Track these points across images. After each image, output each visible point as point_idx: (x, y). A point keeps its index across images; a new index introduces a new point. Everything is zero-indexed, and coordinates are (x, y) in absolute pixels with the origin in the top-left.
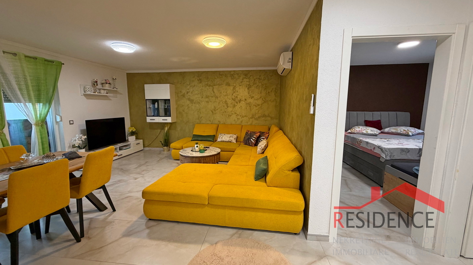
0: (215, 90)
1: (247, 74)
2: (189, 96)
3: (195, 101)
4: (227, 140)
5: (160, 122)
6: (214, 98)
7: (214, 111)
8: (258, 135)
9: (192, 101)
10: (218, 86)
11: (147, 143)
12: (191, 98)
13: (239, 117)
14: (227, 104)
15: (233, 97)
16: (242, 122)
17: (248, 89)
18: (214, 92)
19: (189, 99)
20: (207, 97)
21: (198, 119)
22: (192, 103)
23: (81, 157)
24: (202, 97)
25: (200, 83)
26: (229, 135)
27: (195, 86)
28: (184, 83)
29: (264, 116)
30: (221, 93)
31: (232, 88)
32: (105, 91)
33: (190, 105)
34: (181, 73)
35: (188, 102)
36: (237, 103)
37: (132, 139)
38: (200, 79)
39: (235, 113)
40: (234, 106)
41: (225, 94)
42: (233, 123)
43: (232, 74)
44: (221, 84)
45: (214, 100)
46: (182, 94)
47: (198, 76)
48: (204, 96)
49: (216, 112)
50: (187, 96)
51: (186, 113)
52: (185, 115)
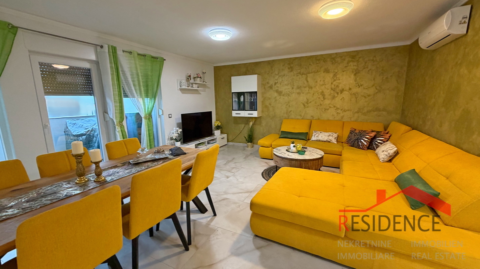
0: (309, 79)
1: (354, 56)
2: (277, 87)
3: (283, 94)
4: (325, 140)
5: (245, 116)
6: (307, 89)
7: (306, 104)
8: (373, 134)
9: (280, 93)
10: (313, 74)
11: (230, 138)
12: (280, 90)
13: (339, 111)
14: (324, 95)
15: (333, 86)
16: (342, 117)
17: (355, 75)
18: (307, 82)
19: (277, 91)
20: (299, 88)
21: (287, 113)
22: (280, 95)
23: (185, 154)
24: (293, 88)
25: (291, 71)
26: (327, 134)
27: (284, 75)
28: (272, 73)
29: (378, 110)
30: (317, 82)
31: (331, 75)
32: (197, 85)
33: (278, 98)
34: (269, 62)
35: (276, 94)
36: (338, 93)
37: (217, 133)
38: (291, 67)
39: (334, 106)
40: (334, 98)
41: (322, 83)
42: (331, 119)
43: (333, 58)
44: (318, 72)
45: (307, 91)
46: (269, 85)
47: (289, 64)
48: (295, 87)
49: (309, 105)
50: (275, 88)
51: (273, 107)
52: (271, 109)
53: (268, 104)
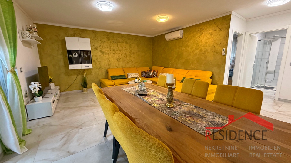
0: (119, 46)
2: (101, 49)
3: (105, 53)
5: (82, 68)
6: (118, 51)
7: (118, 60)
9: (103, 53)
10: (120, 43)
12: (102, 51)
13: (133, 63)
14: (126, 55)
15: (130, 51)
16: (135, 66)
17: (138, 46)
18: (118, 47)
19: (101, 51)
20: (114, 50)
21: (108, 65)
22: (103, 54)
24: (110, 50)
25: (109, 40)
27: (105, 42)
28: (96, 39)
30: (122, 48)
31: (129, 45)
33: (102, 56)
34: (93, 31)
35: (100, 53)
36: (132, 54)
38: (108, 38)
39: (131, 61)
40: (130, 56)
41: (125, 49)
42: (130, 67)
44: (122, 43)
45: (118, 53)
46: (95, 47)
47: (107, 35)
48: (112, 50)
49: (120, 60)
50: (99, 49)
51: (99, 61)
52: (98, 63)
53: (95, 60)
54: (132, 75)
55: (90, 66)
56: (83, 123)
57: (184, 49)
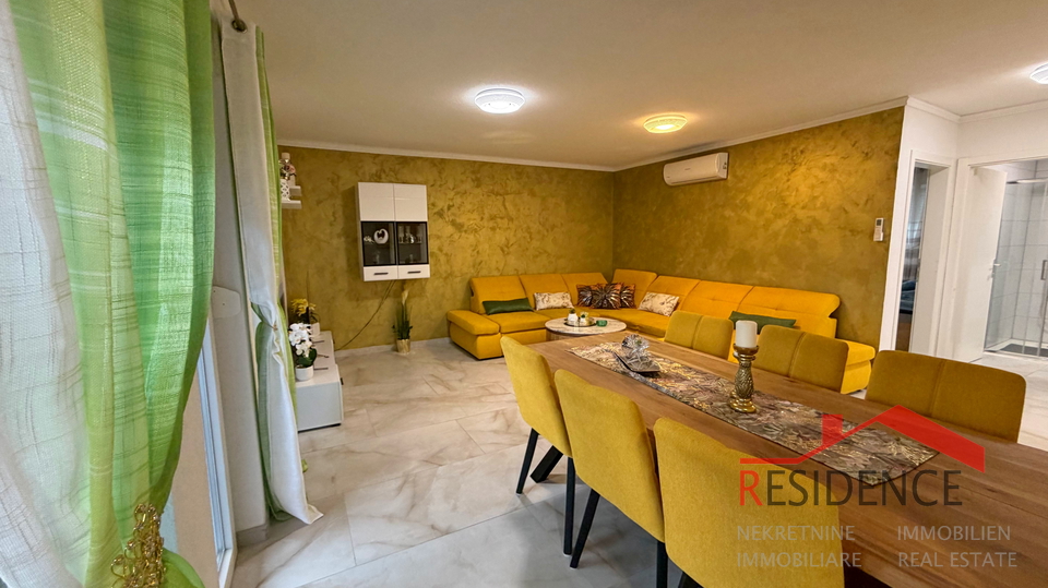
0: (507, 204)
2: (453, 214)
3: (465, 228)
5: (401, 278)
6: (506, 221)
7: (505, 249)
9: (459, 227)
10: (512, 196)
12: (458, 221)
14: (530, 233)
15: (542, 220)
17: (567, 203)
18: (506, 208)
19: (453, 223)
20: (492, 218)
21: (474, 266)
22: (460, 232)
24: (482, 219)
25: (478, 186)
27: (466, 193)
28: (441, 186)
30: (519, 210)
31: (539, 201)
33: (456, 236)
34: (432, 161)
35: (450, 229)
36: (548, 231)
38: (478, 180)
39: (545, 251)
40: (543, 237)
41: (526, 212)
44: (519, 193)
45: (506, 226)
46: (436, 210)
47: (473, 172)
48: (486, 216)
49: (511, 249)
50: (448, 216)
51: (446, 255)
52: (443, 259)
53: (436, 250)
54: (552, 300)
55: (424, 271)
56: (441, 451)
57: (732, 214)
